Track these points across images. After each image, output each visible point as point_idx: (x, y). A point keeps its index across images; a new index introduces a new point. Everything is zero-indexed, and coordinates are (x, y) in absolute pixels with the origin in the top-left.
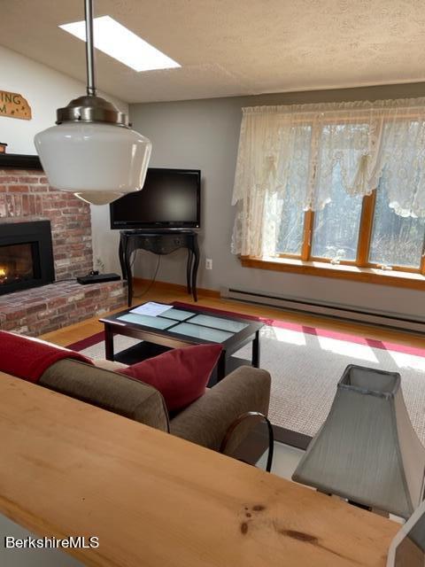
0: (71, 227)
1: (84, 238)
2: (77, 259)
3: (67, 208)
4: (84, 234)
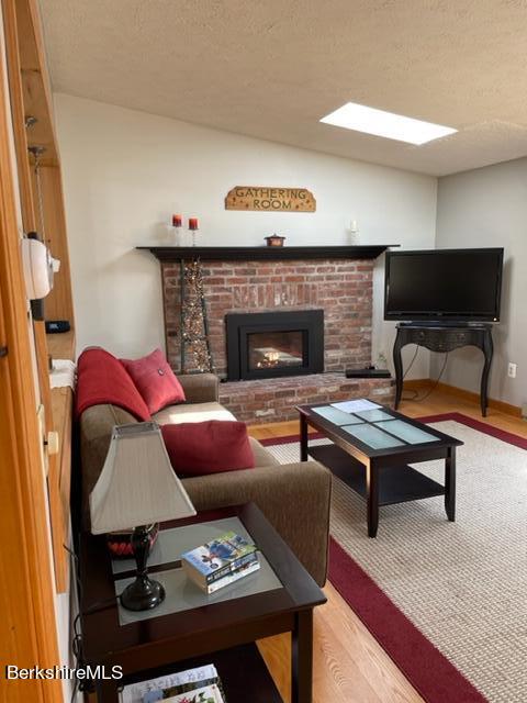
1: (363, 329)
2: (352, 351)
3: (345, 297)
4: (363, 325)
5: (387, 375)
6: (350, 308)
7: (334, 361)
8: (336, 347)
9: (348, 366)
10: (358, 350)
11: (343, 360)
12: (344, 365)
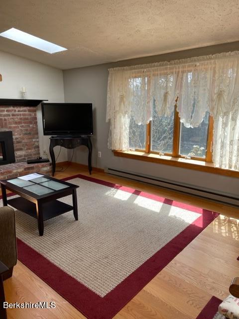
0: (26, 134)
1: (34, 140)
2: (30, 151)
3: (23, 124)
4: (34, 138)
5: (48, 161)
6: (27, 130)
7: (21, 156)
8: (21, 149)
9: (28, 158)
10: (33, 150)
11: (25, 156)
12: (26, 158)
